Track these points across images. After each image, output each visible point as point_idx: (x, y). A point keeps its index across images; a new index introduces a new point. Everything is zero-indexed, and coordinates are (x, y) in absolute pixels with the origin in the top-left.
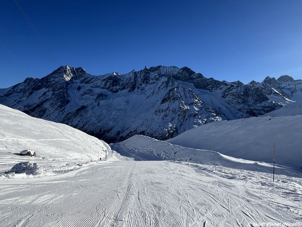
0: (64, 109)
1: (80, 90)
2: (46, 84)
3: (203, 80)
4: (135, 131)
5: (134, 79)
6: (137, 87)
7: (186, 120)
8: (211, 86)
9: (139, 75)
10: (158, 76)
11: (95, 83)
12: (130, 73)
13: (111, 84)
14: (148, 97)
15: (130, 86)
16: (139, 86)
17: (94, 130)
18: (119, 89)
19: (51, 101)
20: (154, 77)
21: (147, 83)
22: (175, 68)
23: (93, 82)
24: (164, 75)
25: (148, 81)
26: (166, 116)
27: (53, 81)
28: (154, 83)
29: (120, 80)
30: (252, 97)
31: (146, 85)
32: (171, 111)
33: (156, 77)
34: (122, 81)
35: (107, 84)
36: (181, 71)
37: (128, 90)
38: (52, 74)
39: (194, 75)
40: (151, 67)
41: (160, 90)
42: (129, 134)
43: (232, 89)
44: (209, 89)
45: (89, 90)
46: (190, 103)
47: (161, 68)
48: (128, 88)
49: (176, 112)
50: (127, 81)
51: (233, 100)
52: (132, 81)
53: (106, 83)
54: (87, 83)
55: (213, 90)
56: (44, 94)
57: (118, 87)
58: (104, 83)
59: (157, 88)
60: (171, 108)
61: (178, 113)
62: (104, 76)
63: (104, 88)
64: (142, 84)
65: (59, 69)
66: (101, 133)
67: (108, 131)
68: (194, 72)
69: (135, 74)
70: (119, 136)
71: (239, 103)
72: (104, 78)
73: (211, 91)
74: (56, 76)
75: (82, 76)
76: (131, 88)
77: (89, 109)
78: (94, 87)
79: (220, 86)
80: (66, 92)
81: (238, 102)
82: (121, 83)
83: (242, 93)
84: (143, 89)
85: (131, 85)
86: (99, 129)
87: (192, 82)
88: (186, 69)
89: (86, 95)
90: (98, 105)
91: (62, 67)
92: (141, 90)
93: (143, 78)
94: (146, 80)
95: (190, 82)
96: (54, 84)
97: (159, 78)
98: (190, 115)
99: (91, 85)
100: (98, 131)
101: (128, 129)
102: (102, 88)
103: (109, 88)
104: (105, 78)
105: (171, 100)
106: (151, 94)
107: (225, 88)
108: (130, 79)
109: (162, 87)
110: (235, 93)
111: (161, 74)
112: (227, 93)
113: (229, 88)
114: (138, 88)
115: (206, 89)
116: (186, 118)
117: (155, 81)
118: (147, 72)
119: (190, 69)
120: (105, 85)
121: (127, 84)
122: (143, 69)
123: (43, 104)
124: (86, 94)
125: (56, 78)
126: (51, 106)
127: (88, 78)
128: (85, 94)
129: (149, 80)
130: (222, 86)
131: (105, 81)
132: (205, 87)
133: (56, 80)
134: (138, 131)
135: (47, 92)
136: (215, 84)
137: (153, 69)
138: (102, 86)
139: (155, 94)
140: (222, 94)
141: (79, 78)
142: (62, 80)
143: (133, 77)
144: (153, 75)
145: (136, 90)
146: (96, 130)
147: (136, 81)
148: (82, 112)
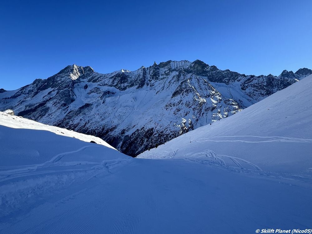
0: (67, 108)
1: (87, 88)
2: (52, 84)
3: (218, 72)
4: (142, 129)
5: (143, 76)
6: (146, 84)
7: (203, 114)
8: (227, 78)
9: (148, 72)
10: (168, 71)
11: (102, 81)
12: (138, 70)
13: (118, 82)
14: (158, 92)
15: (138, 83)
16: (149, 82)
17: (96, 129)
18: (127, 86)
19: (55, 100)
20: (164, 72)
21: (157, 78)
22: (187, 62)
23: (100, 81)
24: (175, 70)
25: (157, 76)
26: (179, 110)
27: (59, 81)
28: (164, 78)
29: (128, 77)
30: (278, 87)
31: (155, 81)
32: (184, 104)
33: (166, 72)
34: (130, 78)
35: (115, 81)
36: (193, 65)
37: (137, 87)
38: (59, 74)
39: (207, 68)
40: (161, 63)
41: (171, 84)
42: (135, 132)
43: (252, 80)
44: (225, 82)
45: (96, 88)
46: (205, 95)
47: (171, 63)
48: (136, 84)
49: (190, 106)
50: (136, 78)
51: (255, 92)
52: (141, 77)
53: (113, 81)
54: (95, 81)
55: (230, 83)
56: (49, 93)
57: (126, 84)
58: (111, 80)
59: (167, 82)
60: (184, 102)
61: (193, 107)
62: (112, 73)
63: (111, 86)
64: (151, 80)
65: (66, 68)
66: (103, 132)
67: (112, 130)
68: (208, 65)
69: (144, 71)
70: (123, 135)
71: (263, 94)
72: (111, 76)
73: (227, 83)
74: (63, 75)
75: (89, 75)
76: (140, 84)
77: (94, 106)
78: (101, 85)
79: (237, 78)
80: (71, 90)
81: (261, 94)
82: (129, 80)
83: (265, 84)
84: (153, 85)
85: (140, 82)
86: (102, 128)
87: (205, 76)
88: (198, 63)
89: (92, 94)
90: (104, 102)
91: (70, 66)
92: (151, 86)
93: (152, 74)
94: (156, 76)
95: (203, 76)
96: (61, 83)
97: (169, 72)
98: (207, 109)
99: (99, 83)
100: (101, 130)
101: (135, 127)
102: (109, 86)
103: (117, 85)
104: (113, 75)
105: (183, 93)
106: (162, 90)
107: (243, 80)
108: (139, 75)
109: (173, 81)
110: (256, 84)
111: (171, 69)
112: (246, 85)
113: (249, 79)
114: (148, 84)
115: (222, 82)
116: (202, 113)
117: (165, 76)
118: (156, 68)
119: (202, 62)
120: (113, 82)
121: (136, 81)
122: (152, 65)
123: (46, 103)
124: (93, 92)
125: (63, 77)
126: (54, 105)
127: (95, 77)
128: (91, 92)
129: (159, 76)
130: (239, 78)
131: (113, 79)
132: (220, 80)
133: (63, 79)
134: (145, 128)
135: (52, 91)
136: (232, 75)
137: (163, 65)
138: (109, 84)
139: (165, 89)
140: (241, 85)
141: (87, 77)
142: (68, 79)
143: (142, 74)
144: (162, 70)
145: (145, 86)
146: (98, 128)
147: (145, 77)
148: (86, 110)
